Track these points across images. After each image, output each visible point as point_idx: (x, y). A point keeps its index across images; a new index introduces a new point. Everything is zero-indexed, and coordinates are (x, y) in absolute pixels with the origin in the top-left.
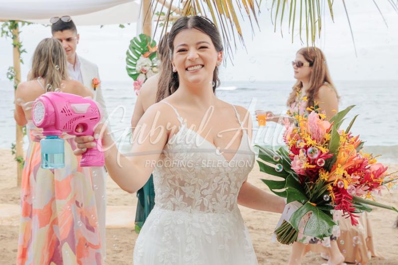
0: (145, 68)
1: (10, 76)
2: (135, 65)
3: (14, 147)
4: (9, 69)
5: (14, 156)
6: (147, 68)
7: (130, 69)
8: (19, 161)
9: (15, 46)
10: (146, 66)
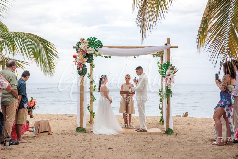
0: (170, 74)
1: (89, 77)
2: (165, 73)
3: (89, 107)
4: (89, 74)
5: (89, 111)
6: (171, 74)
7: (163, 74)
8: (91, 112)
9: (91, 65)
10: (170, 73)
